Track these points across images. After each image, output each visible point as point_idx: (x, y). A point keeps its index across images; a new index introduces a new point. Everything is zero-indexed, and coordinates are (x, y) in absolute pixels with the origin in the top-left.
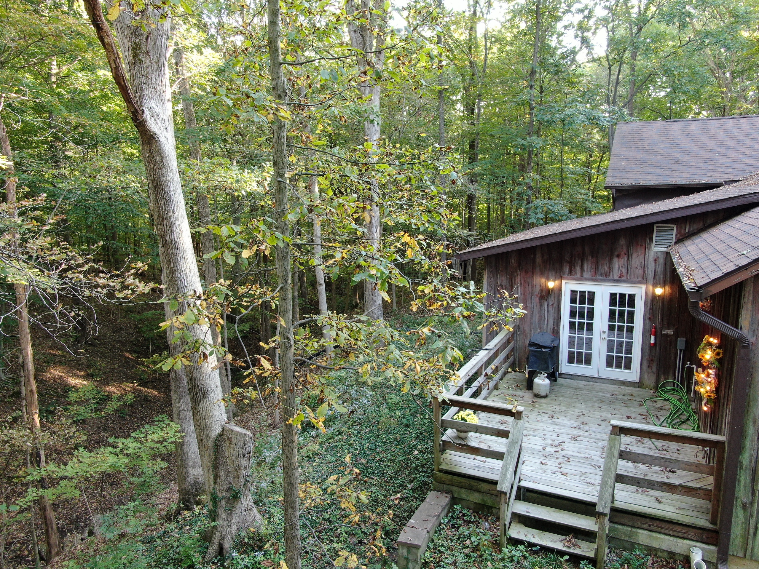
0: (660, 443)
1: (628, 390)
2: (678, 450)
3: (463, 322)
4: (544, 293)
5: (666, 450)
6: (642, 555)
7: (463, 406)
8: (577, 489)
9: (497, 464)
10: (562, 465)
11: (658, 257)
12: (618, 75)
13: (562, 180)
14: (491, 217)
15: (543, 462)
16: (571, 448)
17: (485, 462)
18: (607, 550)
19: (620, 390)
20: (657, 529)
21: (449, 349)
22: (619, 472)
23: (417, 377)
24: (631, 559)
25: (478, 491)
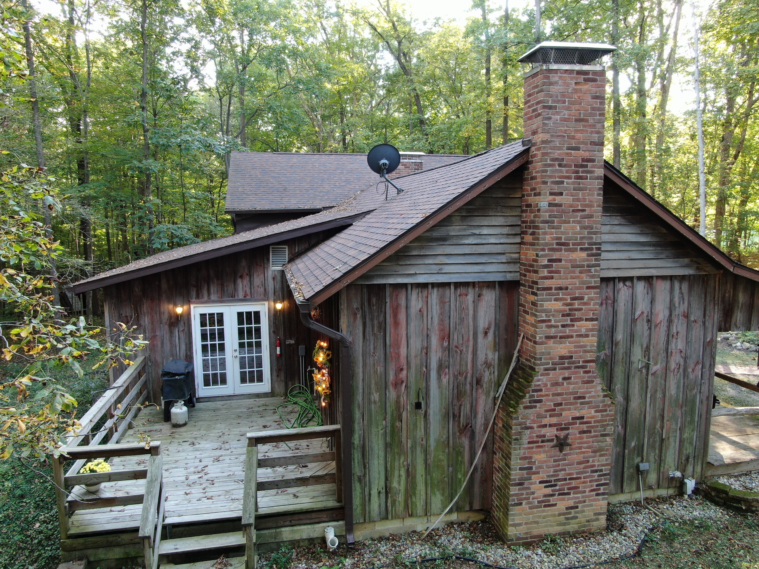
0: (292, 444)
1: (262, 401)
2: (308, 446)
3: (73, 364)
4: (173, 320)
5: (298, 449)
6: (287, 551)
7: (90, 456)
8: (223, 509)
9: (136, 509)
10: (207, 490)
11: (275, 275)
12: (229, 107)
13: (184, 204)
14: (111, 243)
15: (187, 492)
16: (214, 471)
17: (123, 511)
18: (256, 558)
19: (255, 403)
20: (297, 522)
21: (58, 397)
22: (260, 480)
23: (22, 436)
24: (278, 558)
25: (118, 545)
